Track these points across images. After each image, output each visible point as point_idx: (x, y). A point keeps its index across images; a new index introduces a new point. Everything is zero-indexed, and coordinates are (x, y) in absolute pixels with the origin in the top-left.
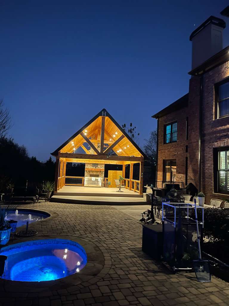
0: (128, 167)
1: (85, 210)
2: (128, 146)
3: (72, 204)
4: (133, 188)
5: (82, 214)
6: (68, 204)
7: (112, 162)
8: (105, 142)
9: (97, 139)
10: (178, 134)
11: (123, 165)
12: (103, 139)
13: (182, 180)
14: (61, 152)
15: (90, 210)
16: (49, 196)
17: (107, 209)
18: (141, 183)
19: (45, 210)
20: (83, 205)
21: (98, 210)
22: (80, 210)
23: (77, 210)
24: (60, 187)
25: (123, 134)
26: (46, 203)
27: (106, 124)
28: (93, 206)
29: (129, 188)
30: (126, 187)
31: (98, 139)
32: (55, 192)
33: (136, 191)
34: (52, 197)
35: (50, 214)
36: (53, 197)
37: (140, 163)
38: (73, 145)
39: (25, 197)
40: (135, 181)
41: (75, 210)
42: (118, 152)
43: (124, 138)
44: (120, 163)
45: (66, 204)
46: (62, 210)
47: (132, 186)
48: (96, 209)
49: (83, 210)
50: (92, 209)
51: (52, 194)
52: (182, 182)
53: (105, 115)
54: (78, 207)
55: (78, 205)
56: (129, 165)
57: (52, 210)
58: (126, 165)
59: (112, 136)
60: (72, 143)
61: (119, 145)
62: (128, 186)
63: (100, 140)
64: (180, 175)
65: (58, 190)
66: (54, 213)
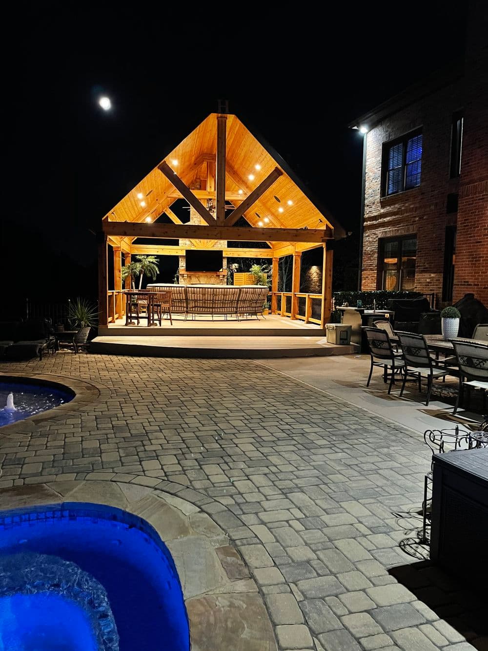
0: (287, 261)
1: (181, 375)
2: (290, 203)
3: (146, 359)
4: (302, 313)
5: (173, 387)
6: (136, 358)
7: (245, 252)
8: (228, 197)
9: (205, 189)
10: (424, 164)
11: (274, 259)
12: (221, 189)
13: (431, 287)
14: (109, 220)
15: (197, 374)
16: (86, 337)
17: (243, 369)
18: (325, 299)
19: (63, 378)
20: (176, 360)
21: (217, 375)
22: (166, 375)
23: (160, 375)
24: (116, 316)
25: (277, 165)
26: (77, 355)
27: (229, 142)
28: (204, 361)
29: (289, 315)
30: (281, 312)
31: (208, 189)
32: (100, 327)
33: (311, 320)
34: (93, 341)
35: (76, 391)
36: (98, 339)
37: (324, 246)
38: (143, 204)
39: (15, 342)
40: (307, 297)
41: (153, 376)
42: (260, 224)
43: (281, 178)
44: (266, 254)
45: (129, 359)
46: (114, 375)
47: (297, 309)
48: (212, 369)
49: (174, 376)
50: (200, 369)
51: (94, 334)
52: (433, 294)
53: (227, 109)
54: (162, 367)
55: (163, 360)
56: (290, 257)
57: (85, 376)
58: (281, 259)
59: (244, 179)
60: (140, 196)
61: (264, 204)
62: (289, 310)
63: (213, 189)
64: (427, 275)
65: (110, 322)
66: (88, 388)
